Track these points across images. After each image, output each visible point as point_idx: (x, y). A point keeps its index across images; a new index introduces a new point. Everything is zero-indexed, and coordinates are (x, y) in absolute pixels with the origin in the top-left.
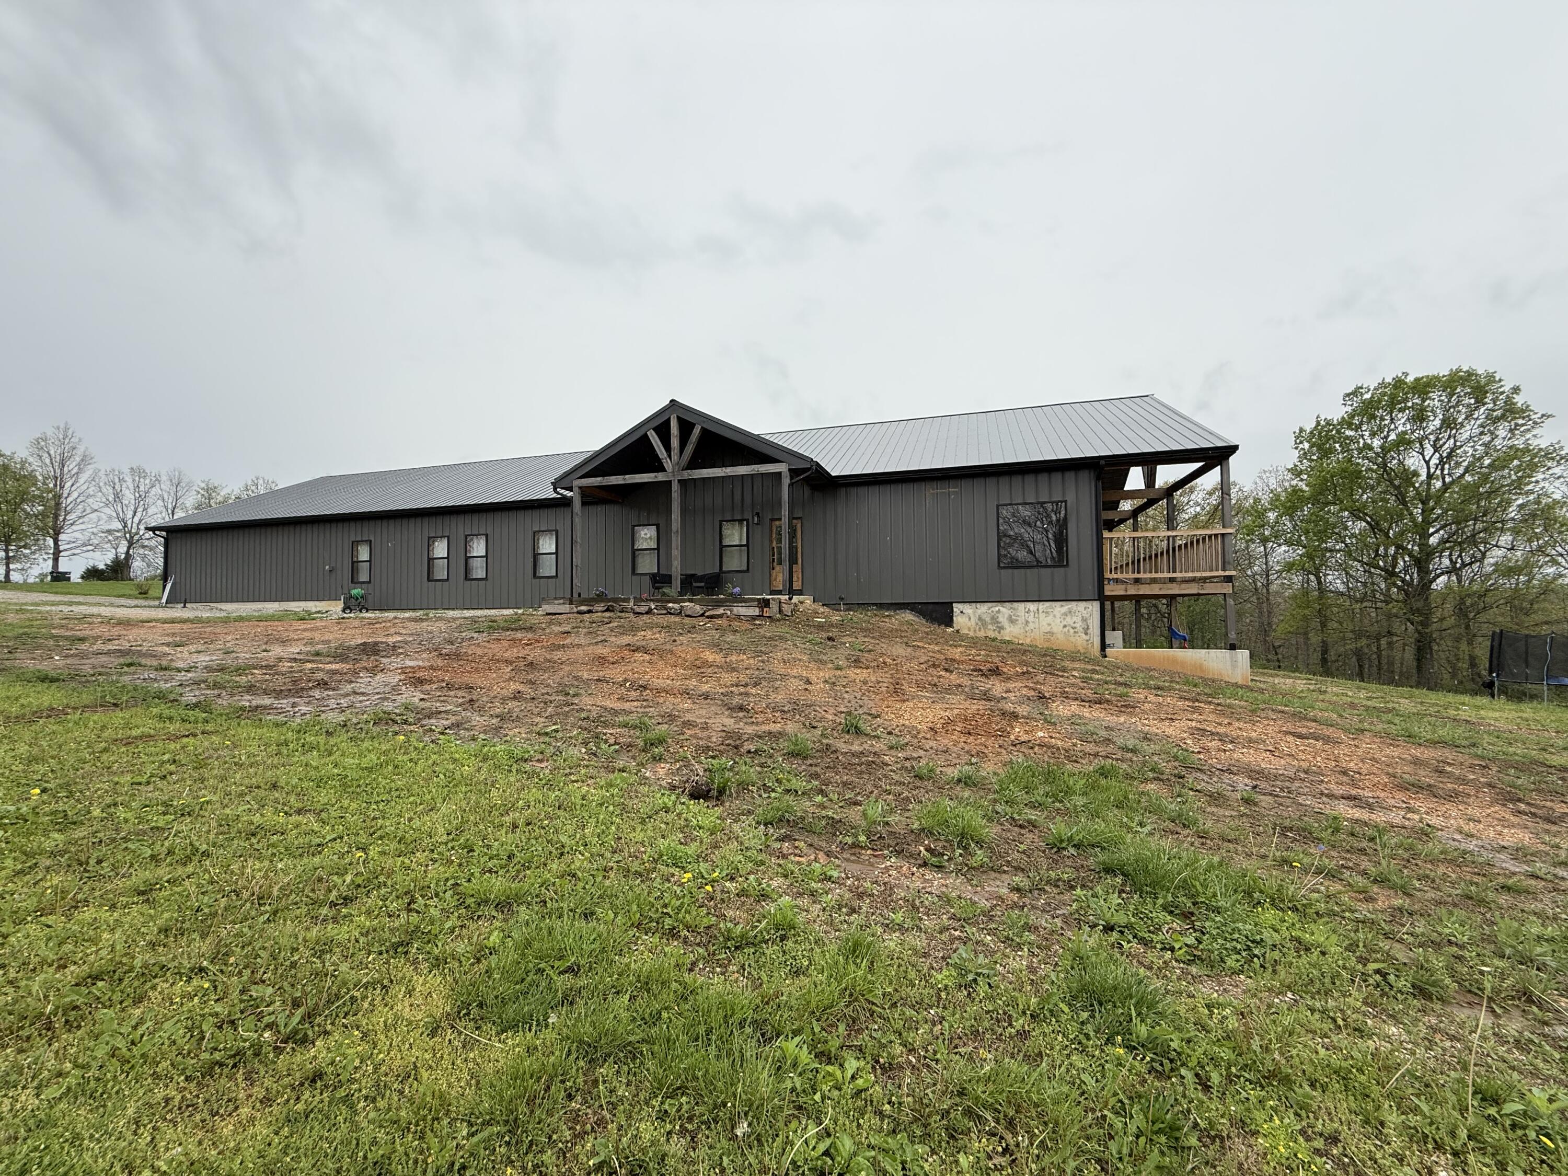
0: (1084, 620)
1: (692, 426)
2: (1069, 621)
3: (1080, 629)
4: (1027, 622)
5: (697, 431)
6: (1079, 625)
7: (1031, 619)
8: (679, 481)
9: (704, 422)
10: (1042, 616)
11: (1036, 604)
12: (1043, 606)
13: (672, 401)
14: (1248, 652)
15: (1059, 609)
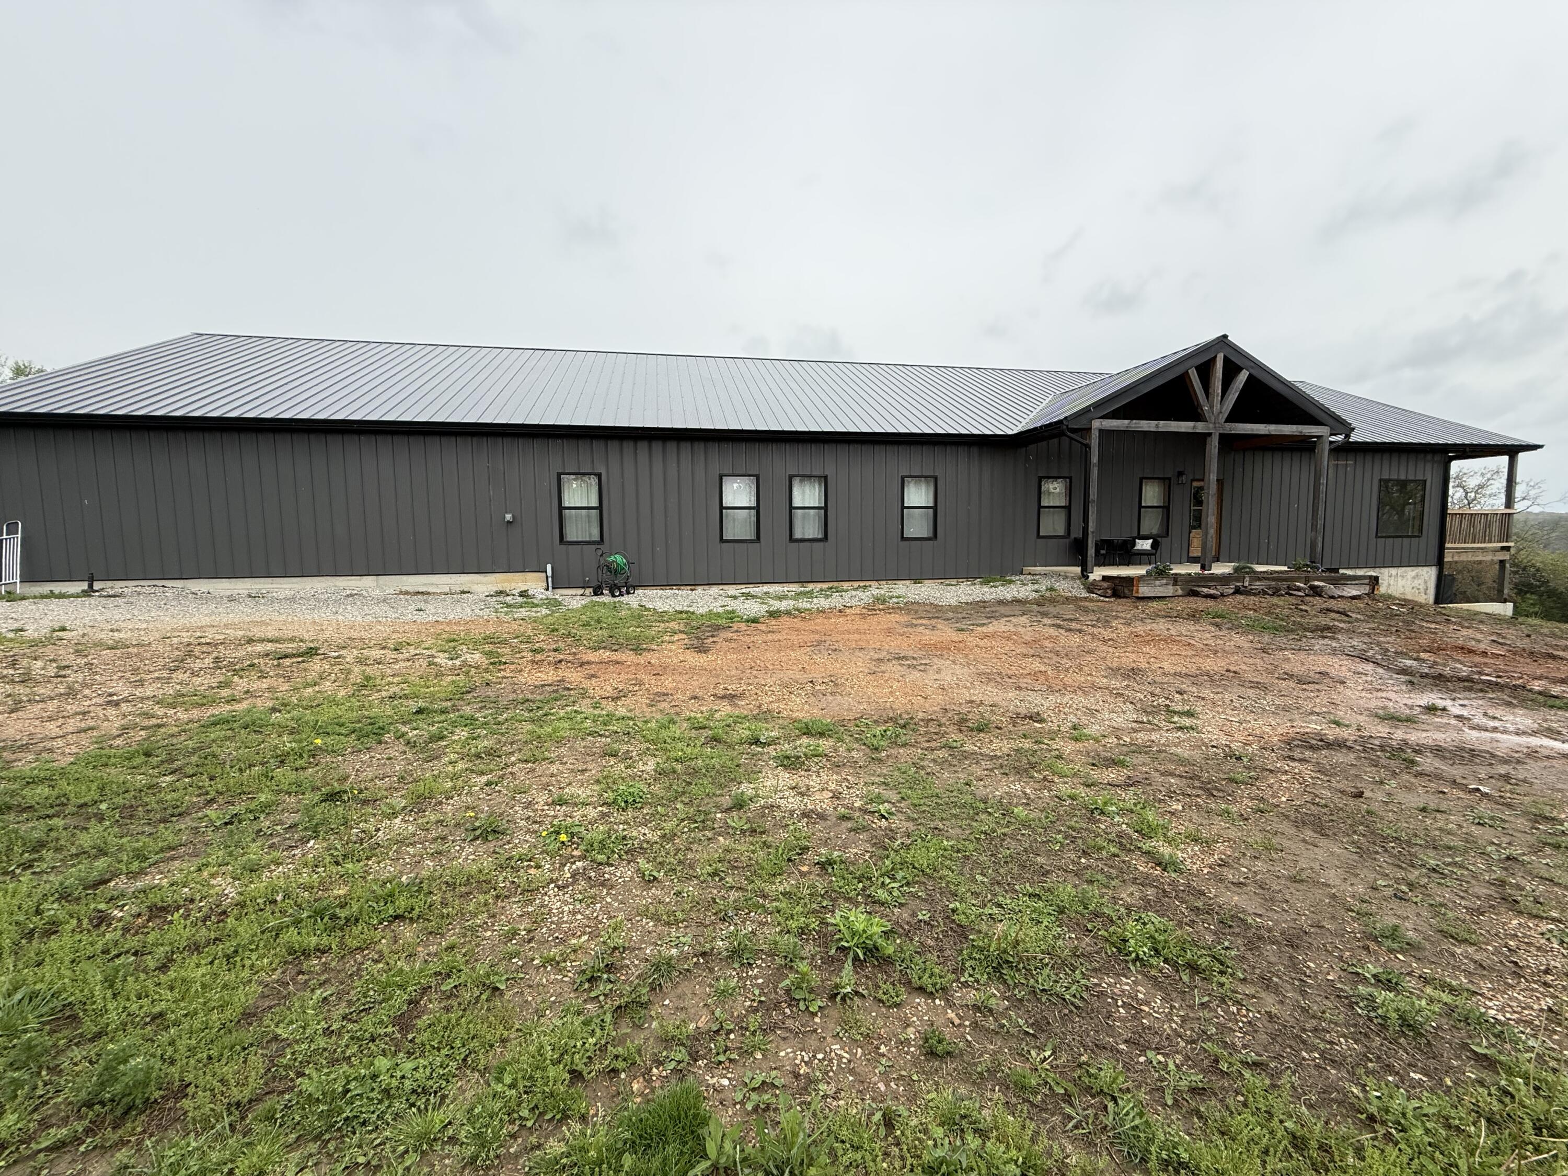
0: (1426, 582)
1: (1239, 369)
2: (1416, 582)
3: (1422, 590)
4: (1389, 585)
5: (1243, 376)
6: (1422, 587)
7: (1392, 582)
8: (1220, 434)
9: (1252, 368)
10: (1400, 579)
11: (1396, 569)
12: (1401, 570)
13: (1225, 336)
14: (1512, 604)
15: (1411, 572)
